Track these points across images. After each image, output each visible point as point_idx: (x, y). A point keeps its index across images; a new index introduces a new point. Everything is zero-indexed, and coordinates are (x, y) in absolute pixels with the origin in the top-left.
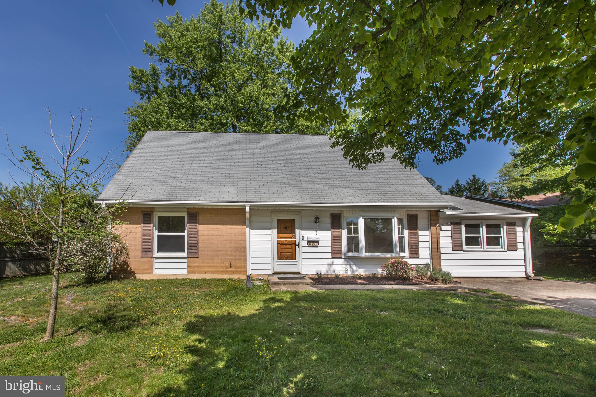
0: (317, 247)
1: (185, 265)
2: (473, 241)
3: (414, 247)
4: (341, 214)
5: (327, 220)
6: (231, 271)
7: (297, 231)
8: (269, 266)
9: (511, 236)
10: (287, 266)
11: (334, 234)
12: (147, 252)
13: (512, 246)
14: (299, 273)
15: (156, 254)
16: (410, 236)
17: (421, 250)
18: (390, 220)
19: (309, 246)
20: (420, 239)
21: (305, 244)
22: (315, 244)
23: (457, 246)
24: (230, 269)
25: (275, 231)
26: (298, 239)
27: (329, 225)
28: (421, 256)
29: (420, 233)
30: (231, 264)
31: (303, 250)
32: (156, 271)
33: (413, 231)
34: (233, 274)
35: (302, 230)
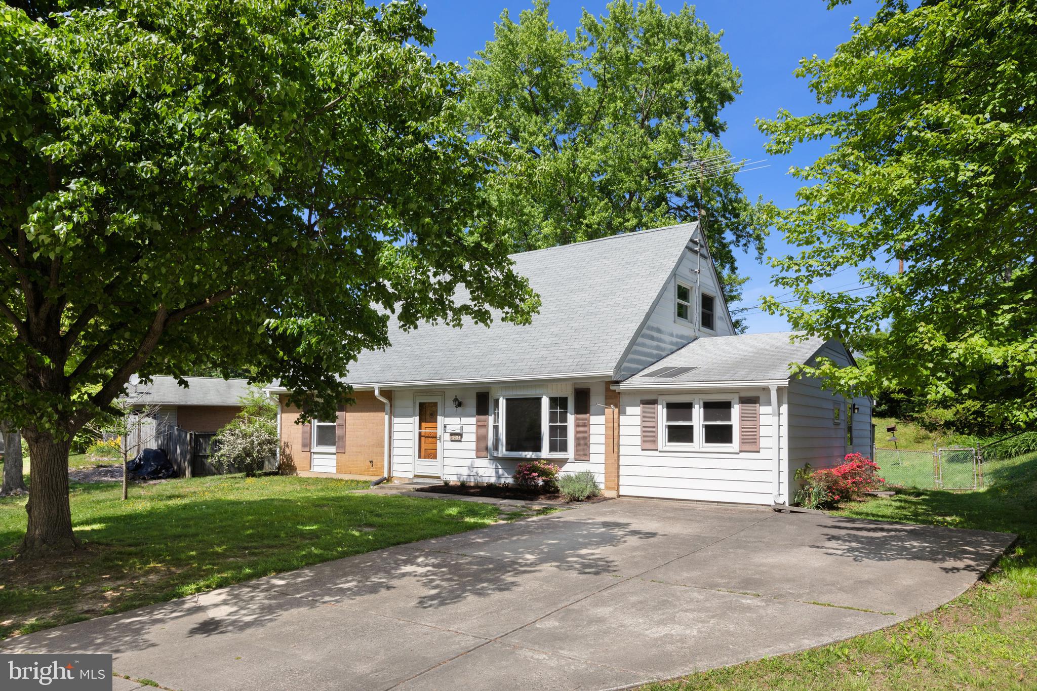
0: (460, 441)
1: (334, 463)
2: (681, 434)
3: (582, 443)
4: (488, 393)
5: (472, 404)
6: (372, 471)
7: (439, 418)
8: (410, 468)
9: (748, 423)
10: (428, 468)
11: (479, 423)
12: (307, 445)
13: (751, 442)
14: (439, 478)
15: (315, 449)
16: (577, 425)
17: (593, 449)
19: (451, 441)
20: (593, 429)
21: (447, 437)
22: (458, 438)
23: (649, 440)
24: (372, 469)
25: (417, 418)
26: (440, 431)
27: (474, 410)
28: (593, 458)
29: (594, 419)
30: (372, 462)
31: (445, 446)
33: (581, 417)
34: (374, 475)
35: (445, 416)
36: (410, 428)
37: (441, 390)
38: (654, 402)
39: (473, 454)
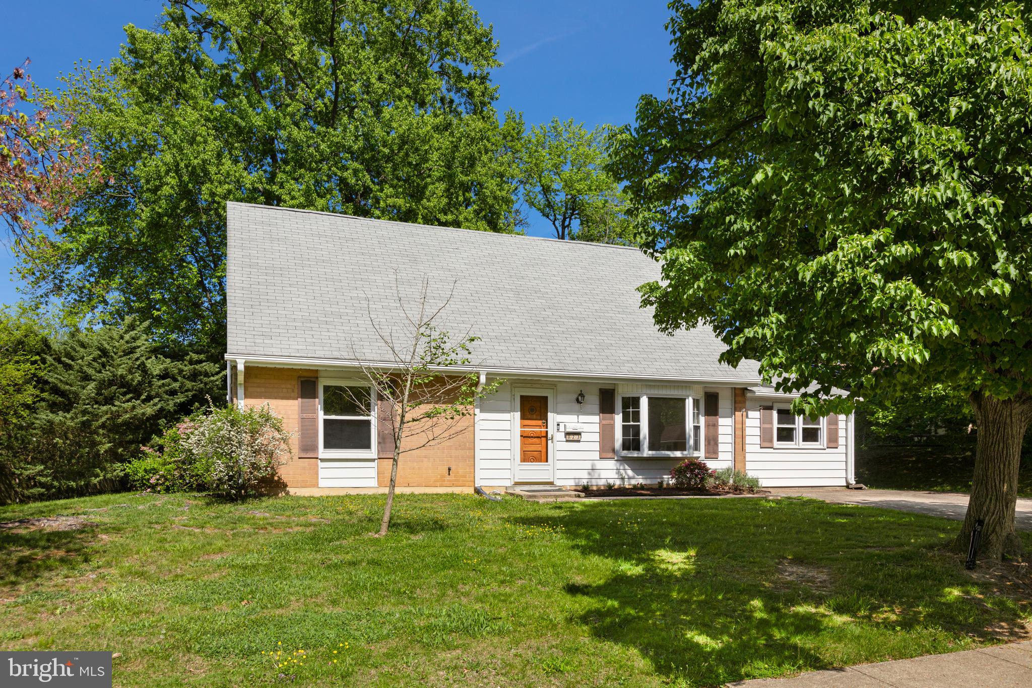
0: (579, 441)
1: (373, 473)
2: (786, 435)
3: (712, 442)
4: (614, 390)
5: (593, 400)
6: (450, 481)
7: (550, 416)
8: (507, 474)
9: (833, 427)
10: (535, 472)
11: (604, 422)
12: (308, 448)
13: (833, 441)
14: (551, 483)
15: (323, 453)
16: (707, 426)
17: (721, 447)
18: (683, 401)
19: (567, 441)
20: (721, 430)
21: (560, 436)
22: (576, 437)
23: (766, 442)
24: (448, 478)
25: (518, 415)
26: (551, 429)
27: (597, 408)
28: (721, 456)
29: (721, 421)
30: (449, 469)
31: (558, 445)
32: (322, 483)
33: (712, 418)
34: (453, 485)
35: (558, 413)
36: (507, 425)
37: (554, 383)
38: (770, 408)
39: (597, 455)
